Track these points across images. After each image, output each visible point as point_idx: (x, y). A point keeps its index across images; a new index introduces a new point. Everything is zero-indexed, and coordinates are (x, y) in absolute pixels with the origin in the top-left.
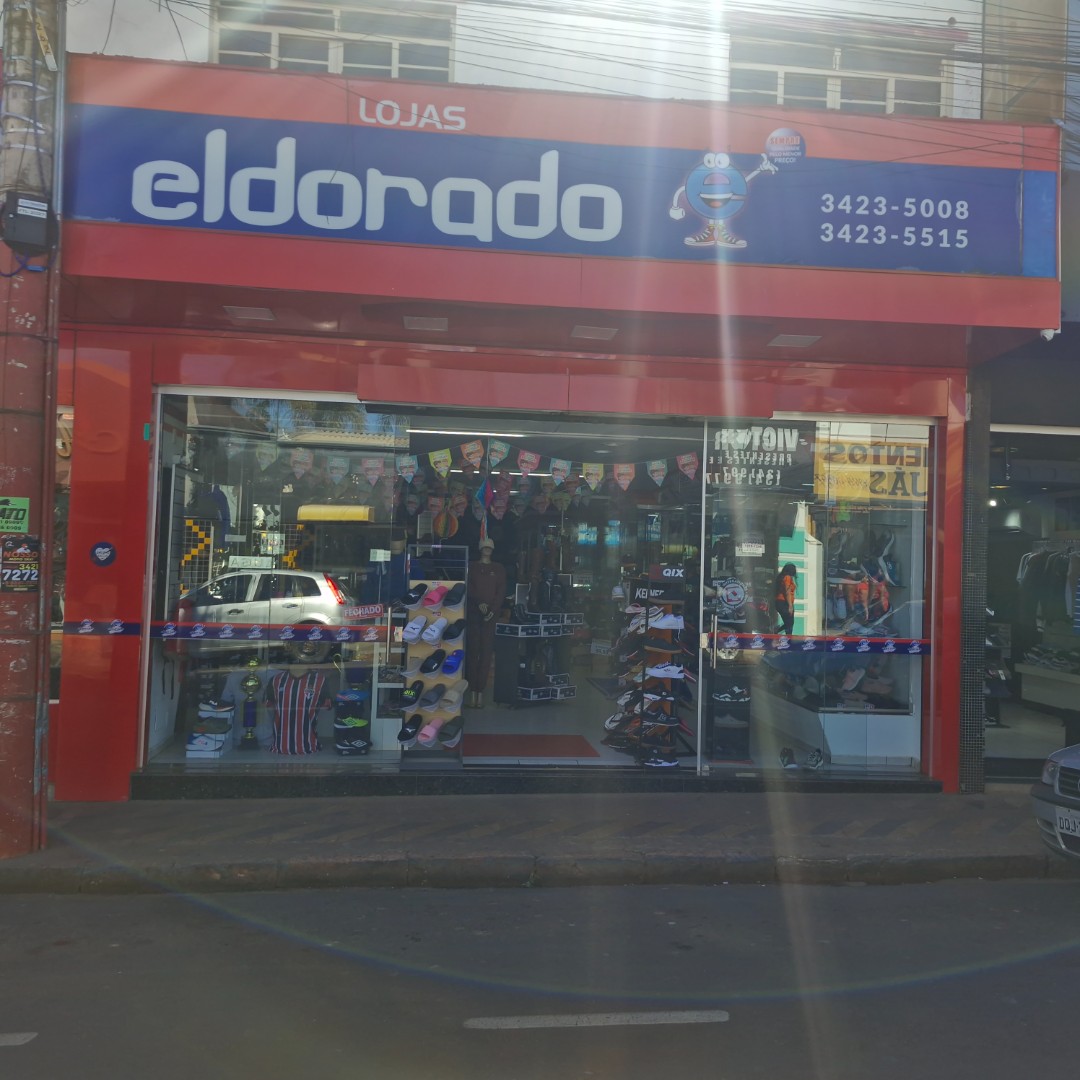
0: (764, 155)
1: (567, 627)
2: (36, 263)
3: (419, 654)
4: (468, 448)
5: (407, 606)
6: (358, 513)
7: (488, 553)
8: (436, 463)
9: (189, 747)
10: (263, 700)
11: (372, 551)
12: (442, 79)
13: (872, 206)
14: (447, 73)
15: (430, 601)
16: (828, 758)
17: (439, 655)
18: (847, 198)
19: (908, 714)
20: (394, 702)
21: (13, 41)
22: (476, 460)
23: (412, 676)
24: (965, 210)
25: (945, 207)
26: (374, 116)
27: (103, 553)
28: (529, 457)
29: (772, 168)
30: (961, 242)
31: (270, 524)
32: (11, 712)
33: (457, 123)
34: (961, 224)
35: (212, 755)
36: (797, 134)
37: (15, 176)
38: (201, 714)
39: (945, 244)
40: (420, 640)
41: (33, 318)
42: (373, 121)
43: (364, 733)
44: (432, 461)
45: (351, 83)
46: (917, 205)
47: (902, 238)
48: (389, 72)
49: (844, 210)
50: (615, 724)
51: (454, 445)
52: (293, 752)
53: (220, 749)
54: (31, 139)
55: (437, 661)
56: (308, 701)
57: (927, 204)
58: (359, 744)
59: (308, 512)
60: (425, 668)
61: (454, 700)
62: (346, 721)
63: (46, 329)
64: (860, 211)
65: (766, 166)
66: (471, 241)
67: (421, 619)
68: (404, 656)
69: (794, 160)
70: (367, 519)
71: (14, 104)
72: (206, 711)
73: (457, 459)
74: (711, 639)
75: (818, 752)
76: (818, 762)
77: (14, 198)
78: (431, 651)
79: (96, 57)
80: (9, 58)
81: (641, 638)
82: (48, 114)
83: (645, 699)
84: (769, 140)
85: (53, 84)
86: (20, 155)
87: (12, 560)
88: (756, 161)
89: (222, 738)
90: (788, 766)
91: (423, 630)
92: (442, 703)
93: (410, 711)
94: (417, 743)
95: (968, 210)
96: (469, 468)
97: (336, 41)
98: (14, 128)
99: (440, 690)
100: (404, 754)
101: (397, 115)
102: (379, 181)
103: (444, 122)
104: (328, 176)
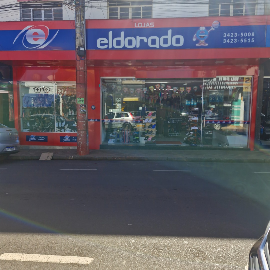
0: (212, 27)
1: (179, 121)
2: (83, 58)
3: (148, 125)
4: (157, 85)
5: (145, 116)
6: (136, 99)
9: (108, 141)
11: (139, 107)
13: (234, 35)
14: (151, 17)
15: (149, 115)
17: (151, 125)
18: (229, 34)
19: (245, 136)
20: (144, 134)
21: (77, 19)
22: (158, 88)
23: (147, 129)
25: (249, 34)
28: (169, 87)
29: (214, 29)
30: (253, 41)
31: (118, 102)
32: (83, 133)
34: (253, 37)
35: (113, 143)
36: (219, 22)
37: (79, 43)
39: (249, 42)
40: (148, 123)
41: (83, 68)
42: (137, 27)
43: (138, 139)
44: (150, 88)
45: (134, 20)
46: (244, 34)
47: (240, 41)
48: (140, 17)
49: (228, 36)
50: (186, 139)
51: (154, 85)
52: (126, 143)
54: (81, 37)
55: (151, 126)
56: (128, 134)
57: (246, 34)
58: (137, 141)
59: (125, 99)
60: (149, 127)
61: (154, 133)
62: (135, 137)
63: (85, 69)
64: (231, 36)
65: (212, 29)
67: (148, 118)
68: (145, 126)
69: (218, 27)
70: (138, 100)
71: (78, 31)
72: (111, 135)
73: (155, 88)
74: (204, 122)
75: (226, 143)
76: (225, 145)
77: (79, 47)
78: (150, 124)
79: (90, 20)
80: (77, 22)
81: (190, 122)
82: (83, 32)
83: (191, 133)
84: (213, 23)
85: (84, 26)
86: (79, 40)
87: (82, 108)
88: (210, 28)
89: (114, 140)
90: (219, 146)
91: (148, 121)
92: (152, 134)
93: (146, 135)
94: (148, 141)
95: (254, 34)
96: (157, 89)
97: (130, 7)
98: (78, 35)
99: (152, 131)
100: (145, 143)
101: (142, 25)
102: (139, 38)
103: (150, 26)
104: (130, 38)
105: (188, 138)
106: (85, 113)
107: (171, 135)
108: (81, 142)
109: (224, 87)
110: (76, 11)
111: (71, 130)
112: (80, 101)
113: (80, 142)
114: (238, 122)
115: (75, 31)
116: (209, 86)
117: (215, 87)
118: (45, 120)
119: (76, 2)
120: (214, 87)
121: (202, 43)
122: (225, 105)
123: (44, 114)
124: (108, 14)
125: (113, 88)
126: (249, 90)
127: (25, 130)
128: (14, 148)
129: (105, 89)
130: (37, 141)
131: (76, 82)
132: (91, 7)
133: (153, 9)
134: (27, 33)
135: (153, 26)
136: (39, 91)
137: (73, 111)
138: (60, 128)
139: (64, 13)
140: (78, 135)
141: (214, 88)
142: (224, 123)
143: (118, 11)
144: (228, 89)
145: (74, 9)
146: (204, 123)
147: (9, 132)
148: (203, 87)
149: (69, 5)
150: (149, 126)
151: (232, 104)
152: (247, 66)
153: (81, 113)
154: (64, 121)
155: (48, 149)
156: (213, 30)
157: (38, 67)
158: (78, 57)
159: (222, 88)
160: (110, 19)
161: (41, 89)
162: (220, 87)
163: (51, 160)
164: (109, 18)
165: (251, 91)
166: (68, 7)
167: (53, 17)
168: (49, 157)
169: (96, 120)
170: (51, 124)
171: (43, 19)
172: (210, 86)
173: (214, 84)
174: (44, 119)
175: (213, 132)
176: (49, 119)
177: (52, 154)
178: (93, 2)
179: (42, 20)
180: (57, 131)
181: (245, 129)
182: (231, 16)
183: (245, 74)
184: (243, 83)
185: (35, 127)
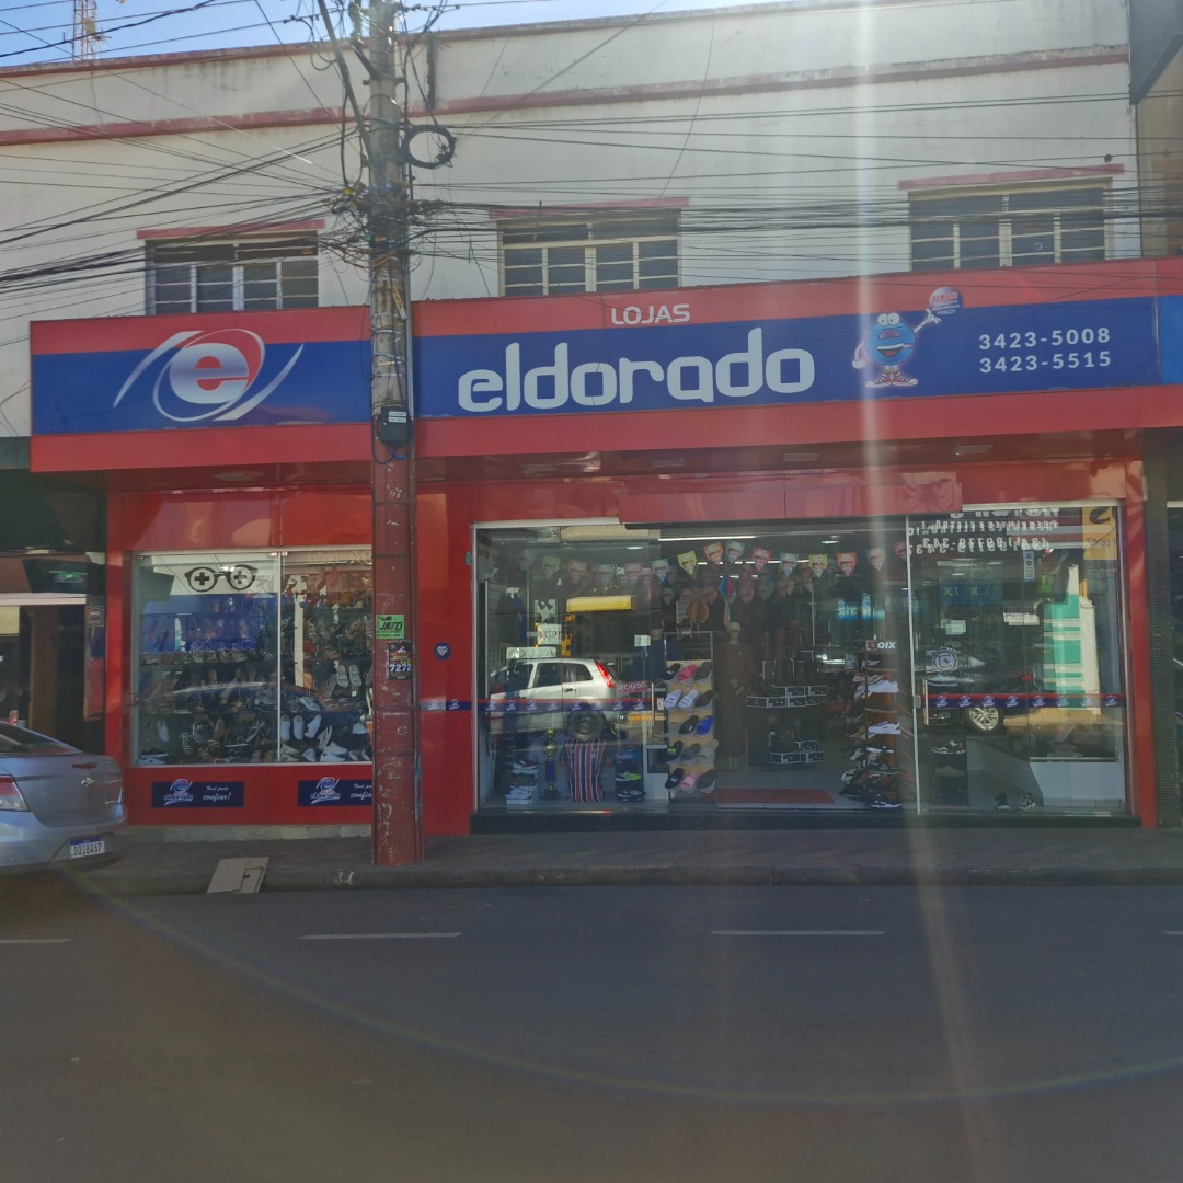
0: (928, 311)
1: (813, 698)
2: (400, 453)
3: (677, 719)
4: (711, 549)
5: (665, 682)
6: (622, 602)
7: (735, 635)
8: (684, 563)
9: (507, 796)
10: (560, 760)
11: (636, 637)
12: (672, 285)
13: (1024, 340)
14: (677, 284)
15: (683, 677)
16: (1040, 801)
17: (693, 720)
18: (1002, 336)
19: (1114, 761)
20: (661, 760)
21: (379, 303)
22: (713, 558)
23: (674, 737)
24: (1106, 335)
25: (1088, 334)
26: (622, 319)
27: (442, 650)
28: (760, 553)
29: (937, 320)
30: (1104, 361)
31: (544, 617)
32: (399, 763)
33: (684, 316)
34: (1104, 347)
35: (526, 802)
36: (956, 290)
37: (385, 396)
38: (514, 771)
39: (1090, 365)
40: (678, 709)
41: (401, 491)
42: (622, 323)
43: (639, 785)
44: (681, 562)
45: (605, 297)
46: (1063, 335)
47: (1052, 363)
48: (632, 284)
50: (850, 778)
51: (699, 548)
52: (585, 801)
53: (530, 798)
54: (393, 368)
55: (692, 725)
56: (594, 760)
57: (1073, 338)
58: (635, 793)
59: (577, 604)
60: (683, 730)
61: (708, 755)
62: (624, 775)
63: (409, 497)
64: (1013, 346)
65: (931, 318)
66: (698, 402)
67: (677, 691)
68: (666, 722)
69: (954, 311)
70: (629, 607)
71: (381, 346)
72: (518, 769)
73: (701, 556)
74: (923, 700)
75: (1030, 794)
76: (1028, 804)
77: (385, 411)
78: (687, 717)
79: (429, 302)
80: (376, 313)
81: (864, 703)
82: (402, 350)
83: (869, 753)
84: (931, 298)
85: (404, 328)
86: (387, 380)
87: (395, 658)
88: (921, 315)
89: (531, 789)
90: (1000, 808)
91: (679, 700)
92: (699, 758)
93: (674, 765)
94: (681, 791)
95: (1109, 334)
96: (710, 563)
97: (590, 247)
98: (382, 363)
99: (696, 748)
100: (671, 800)
101: (639, 317)
102: (628, 367)
103: (674, 316)
104: (591, 367)
105: (858, 775)
106: (410, 677)
107: (784, 761)
108: (390, 807)
109: (1001, 543)
110: (375, 270)
111: (344, 751)
112: (390, 627)
113: (384, 805)
114: (1076, 699)
115: (371, 349)
116: (931, 542)
117: (962, 545)
118: (235, 710)
119: (373, 237)
120: (958, 542)
121: (892, 377)
122: (1012, 619)
123: (231, 686)
124: (503, 277)
125: (525, 566)
126: (1110, 553)
127: (150, 758)
128: (103, 843)
129: (491, 572)
130: (200, 806)
131: (369, 547)
132: (434, 254)
133: (683, 251)
134: (176, 360)
135: (687, 319)
136: (208, 584)
137: (354, 670)
138: (300, 744)
139: (323, 277)
140: (376, 773)
141: (956, 547)
142: (1013, 703)
143: (541, 262)
144: (1015, 549)
145: (366, 264)
146: (923, 705)
147: (86, 772)
148: (909, 547)
149: (344, 250)
150: (685, 723)
151: (1040, 613)
152: (1092, 460)
153: (391, 678)
154: (314, 714)
155: (242, 839)
156: (932, 324)
157: (215, 490)
158: (381, 449)
159: (993, 546)
160: (511, 294)
161: (216, 577)
162: (980, 544)
163: (257, 891)
164: (507, 289)
165: (1118, 555)
166: (342, 255)
167: (280, 293)
168: (248, 877)
169: (455, 706)
170: (263, 730)
171: (238, 302)
172: (936, 540)
173: (955, 530)
174: (231, 706)
175: (968, 743)
176: (253, 708)
177: (263, 861)
178: (439, 234)
179: (236, 308)
180: (284, 758)
181: (1107, 721)
182: (1005, 268)
183: (1084, 494)
184: (1082, 529)
185: (191, 742)
